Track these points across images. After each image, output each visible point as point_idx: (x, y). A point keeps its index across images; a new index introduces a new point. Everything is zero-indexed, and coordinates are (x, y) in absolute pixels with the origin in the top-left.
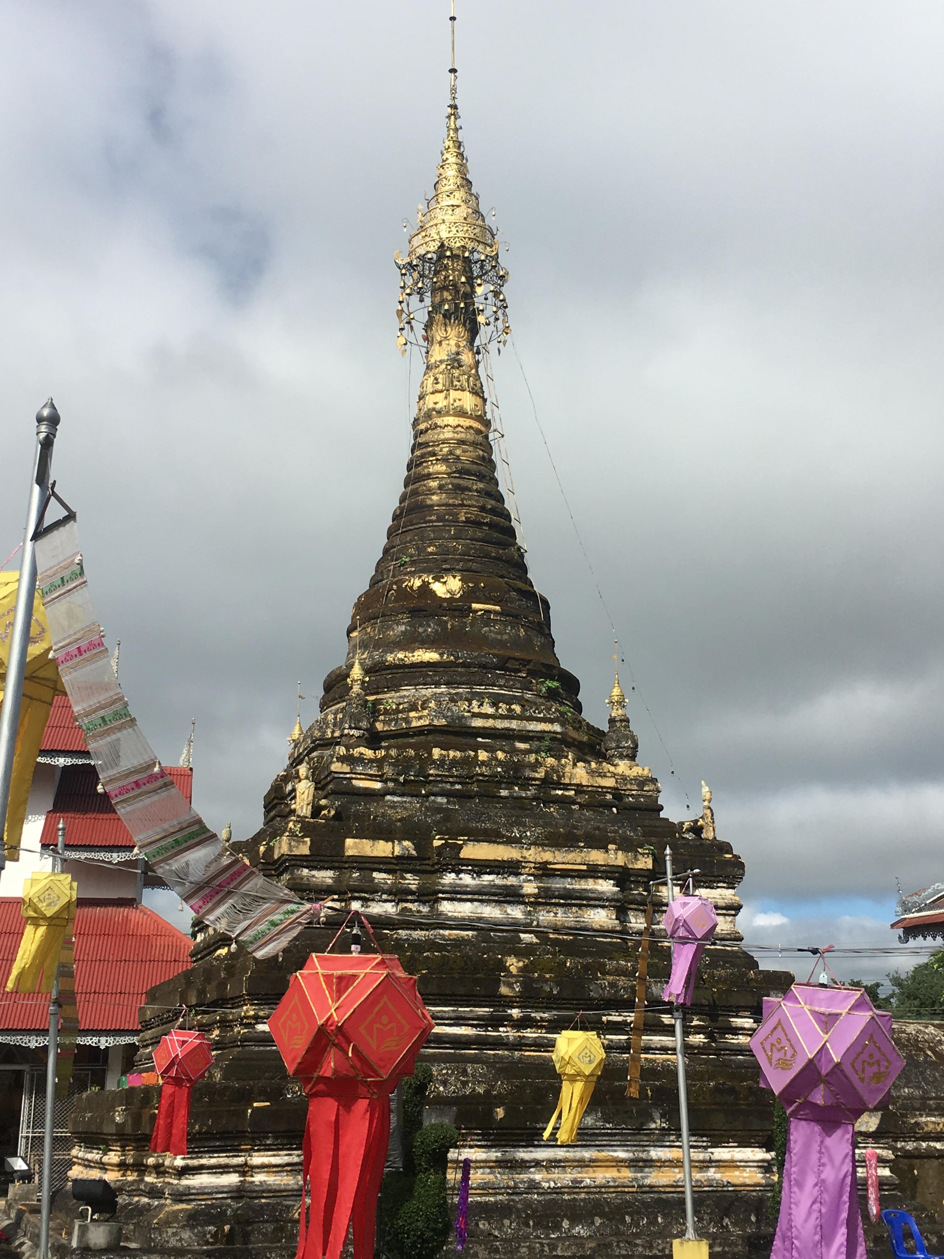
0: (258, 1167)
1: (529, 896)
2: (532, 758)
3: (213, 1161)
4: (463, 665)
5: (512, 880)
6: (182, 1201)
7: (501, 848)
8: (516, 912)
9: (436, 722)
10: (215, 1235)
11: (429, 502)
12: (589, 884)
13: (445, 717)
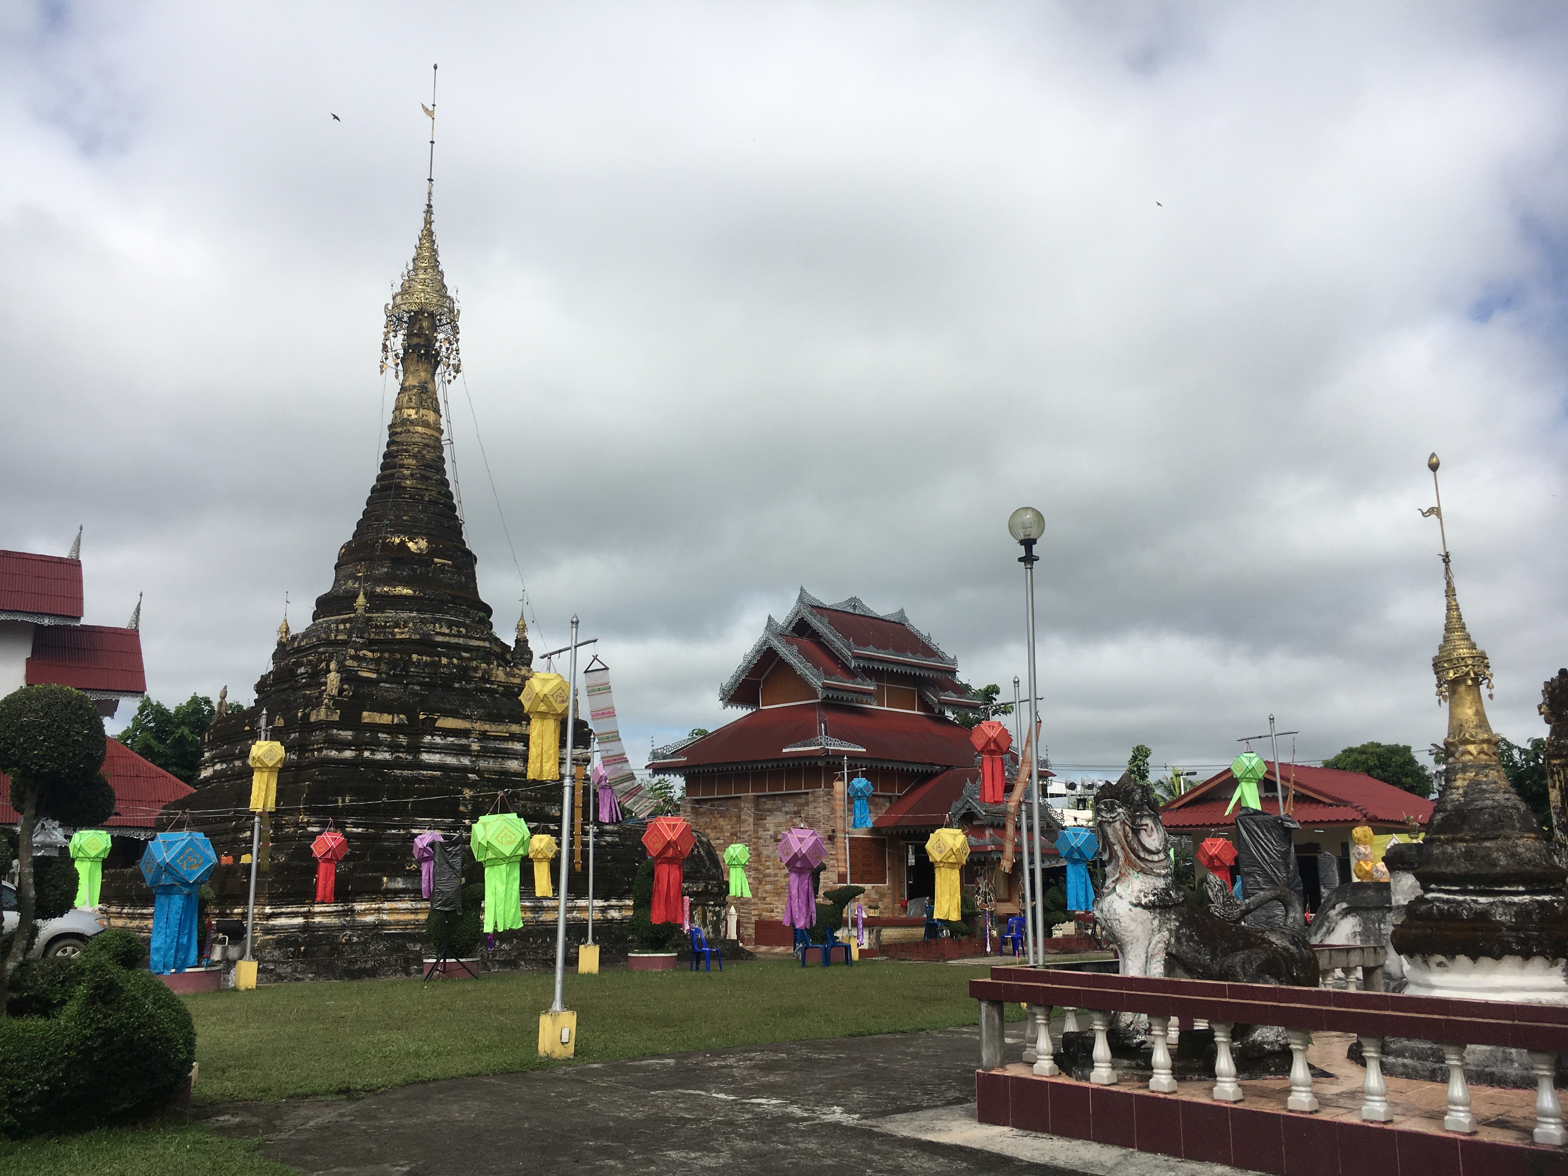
0: (317, 913)
1: (475, 751)
2: (474, 663)
3: (289, 910)
4: (428, 599)
5: (464, 741)
6: (269, 934)
7: (460, 721)
8: (466, 761)
9: (413, 637)
10: (293, 953)
11: (403, 485)
12: (510, 745)
13: (419, 634)
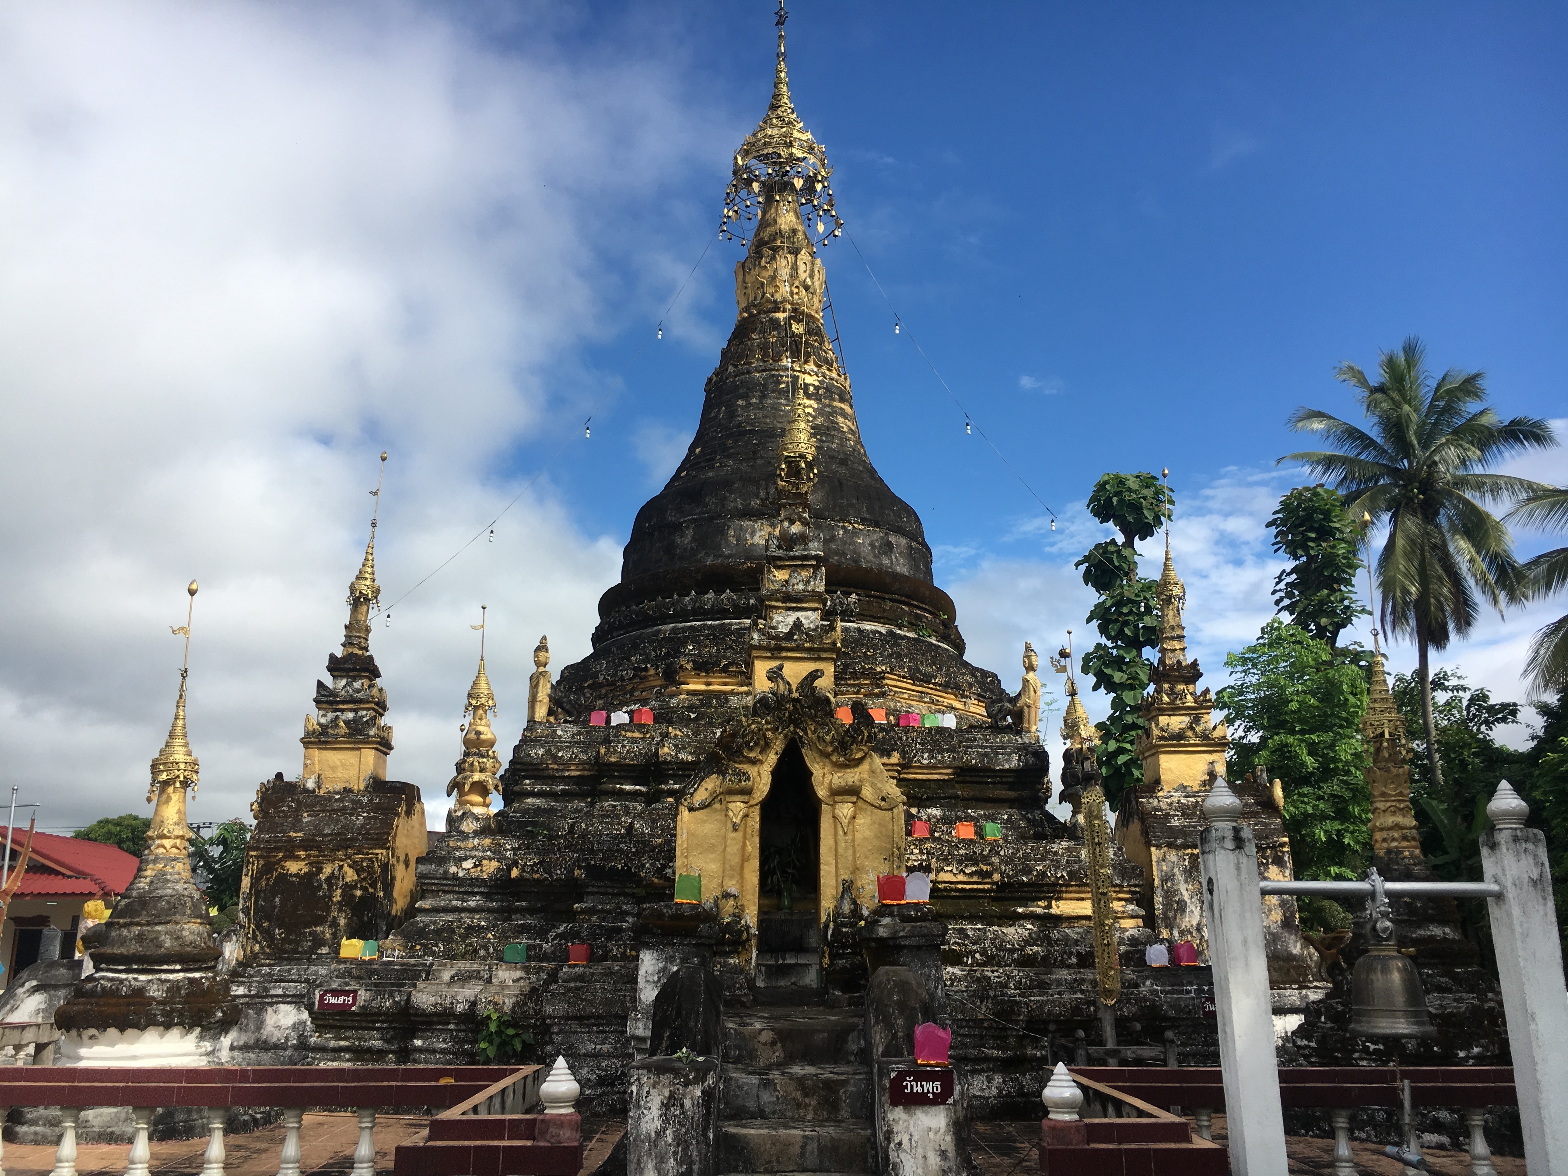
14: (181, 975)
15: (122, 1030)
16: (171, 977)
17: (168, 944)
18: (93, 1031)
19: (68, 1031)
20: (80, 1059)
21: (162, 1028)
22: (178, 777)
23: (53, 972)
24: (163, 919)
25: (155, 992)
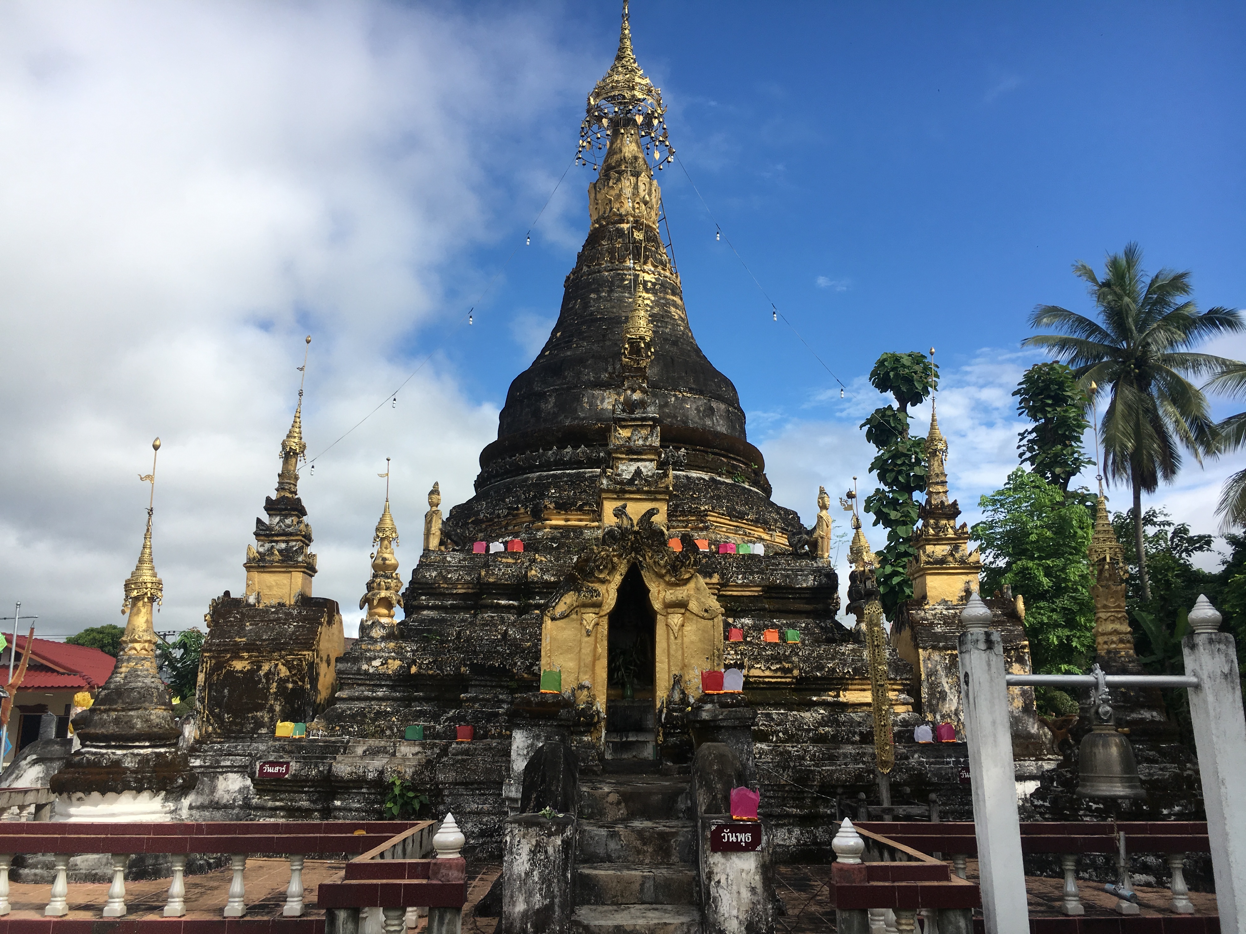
14: (149, 750)
15: (103, 793)
16: (142, 751)
17: (139, 726)
18: (80, 794)
19: (60, 795)
20: (70, 816)
21: (134, 792)
22: (146, 594)
23: (49, 748)
24: (135, 705)
25: (129, 764)
